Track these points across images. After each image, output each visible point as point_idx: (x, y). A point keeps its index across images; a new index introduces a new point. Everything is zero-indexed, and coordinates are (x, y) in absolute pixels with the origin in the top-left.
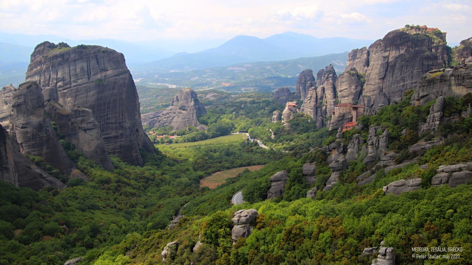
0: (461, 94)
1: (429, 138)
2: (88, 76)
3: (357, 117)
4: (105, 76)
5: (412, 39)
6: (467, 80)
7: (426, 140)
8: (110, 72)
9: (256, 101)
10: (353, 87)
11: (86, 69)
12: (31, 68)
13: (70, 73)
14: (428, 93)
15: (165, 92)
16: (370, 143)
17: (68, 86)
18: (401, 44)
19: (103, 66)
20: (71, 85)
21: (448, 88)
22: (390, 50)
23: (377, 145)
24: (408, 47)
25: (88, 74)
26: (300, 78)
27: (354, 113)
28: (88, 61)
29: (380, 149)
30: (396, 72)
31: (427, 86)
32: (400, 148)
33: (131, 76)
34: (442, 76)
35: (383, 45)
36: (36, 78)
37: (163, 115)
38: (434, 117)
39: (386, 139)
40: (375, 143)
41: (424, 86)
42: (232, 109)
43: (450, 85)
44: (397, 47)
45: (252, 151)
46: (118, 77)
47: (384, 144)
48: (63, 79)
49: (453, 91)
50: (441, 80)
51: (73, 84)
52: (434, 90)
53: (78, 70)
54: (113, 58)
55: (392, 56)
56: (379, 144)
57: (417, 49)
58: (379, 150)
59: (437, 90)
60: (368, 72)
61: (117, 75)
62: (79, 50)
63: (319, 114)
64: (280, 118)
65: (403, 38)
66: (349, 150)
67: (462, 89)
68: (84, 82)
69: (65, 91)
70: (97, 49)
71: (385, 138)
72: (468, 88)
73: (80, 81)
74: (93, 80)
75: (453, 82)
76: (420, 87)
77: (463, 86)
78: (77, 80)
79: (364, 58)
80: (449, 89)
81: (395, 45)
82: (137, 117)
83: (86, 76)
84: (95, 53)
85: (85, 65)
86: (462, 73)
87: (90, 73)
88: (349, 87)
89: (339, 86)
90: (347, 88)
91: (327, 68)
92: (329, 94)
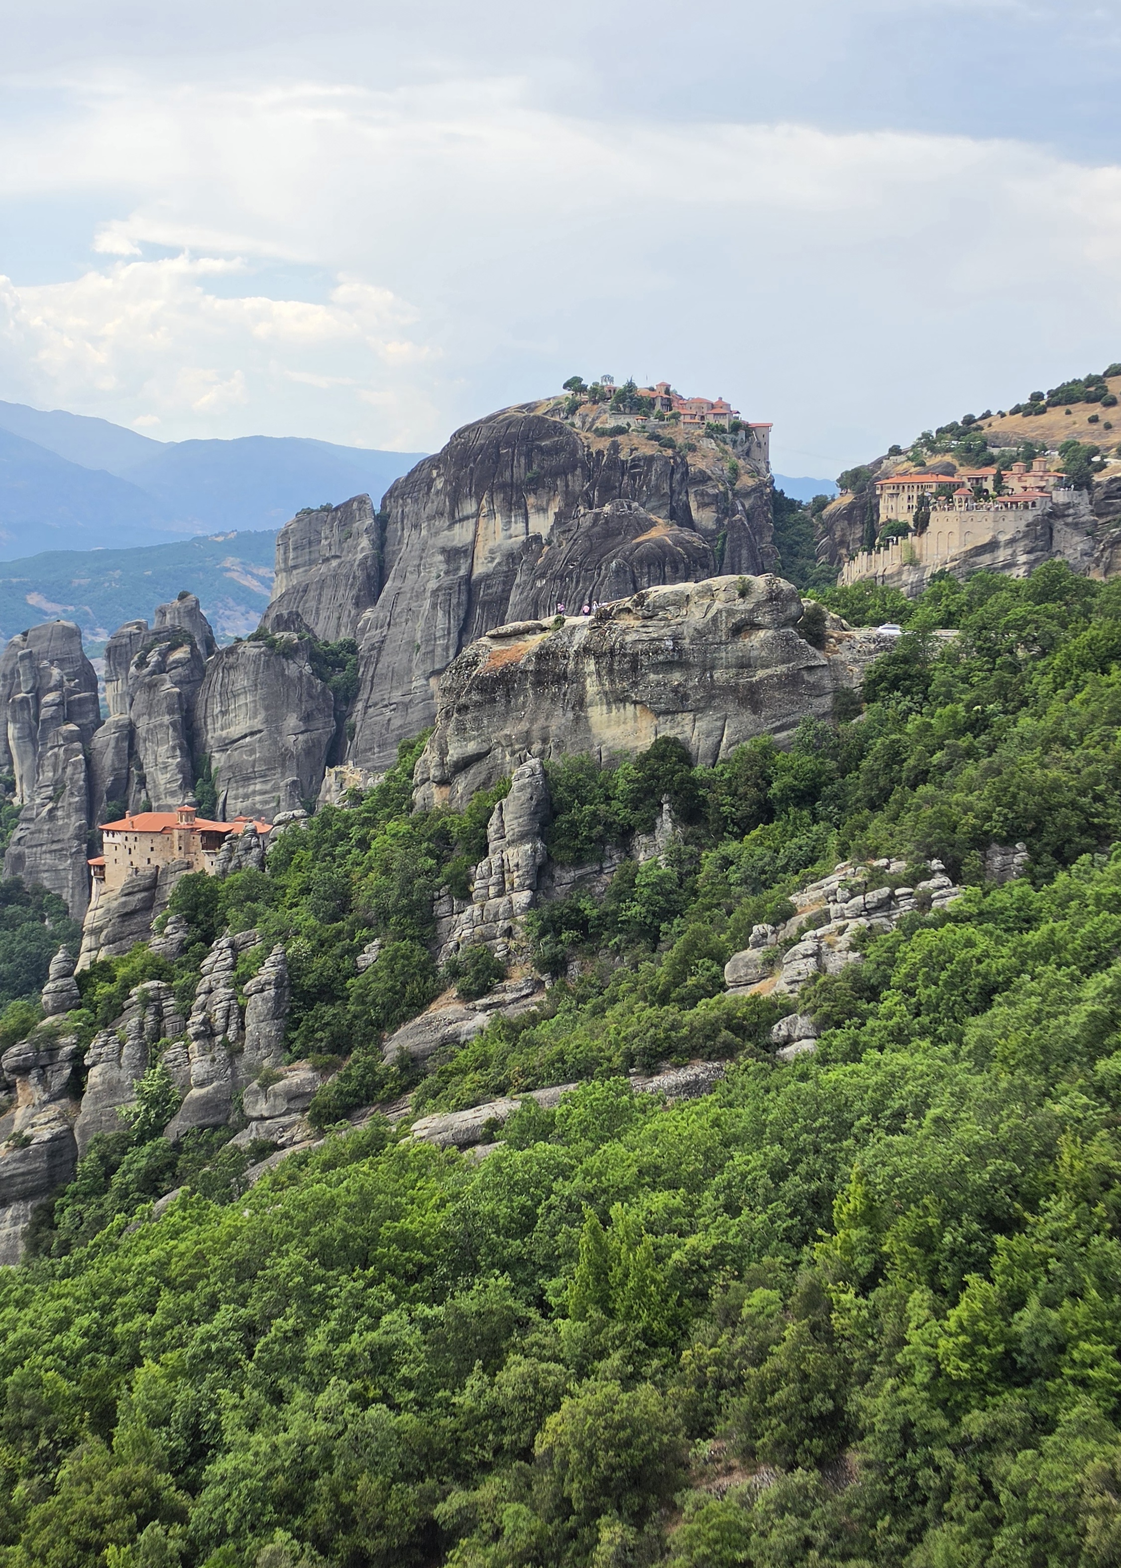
0: (631, 745)
1: (481, 982)
5: (589, 455)
6: (652, 677)
7: (467, 996)
14: (486, 747)
16: (193, 1023)
18: (535, 484)
21: (570, 715)
22: (477, 515)
23: (231, 1034)
29: (247, 1055)
31: (478, 705)
34: (543, 655)
35: (439, 484)
38: (504, 869)
39: (278, 999)
40: (219, 1024)
41: (463, 709)
43: (581, 703)
44: (515, 501)
47: (269, 1028)
49: (595, 731)
50: (538, 673)
52: (512, 729)
55: (491, 544)
56: (242, 1027)
58: (241, 1063)
59: (524, 726)
60: (373, 635)
65: (540, 449)
66: (94, 1075)
67: (635, 718)
71: (271, 992)
72: (658, 714)
75: (592, 687)
76: (448, 715)
77: (635, 703)
79: (360, 556)
80: (577, 719)
81: (503, 487)
86: (629, 639)
88: (266, 721)
89: (215, 718)
90: (260, 727)
91: (162, 612)
92: (162, 765)
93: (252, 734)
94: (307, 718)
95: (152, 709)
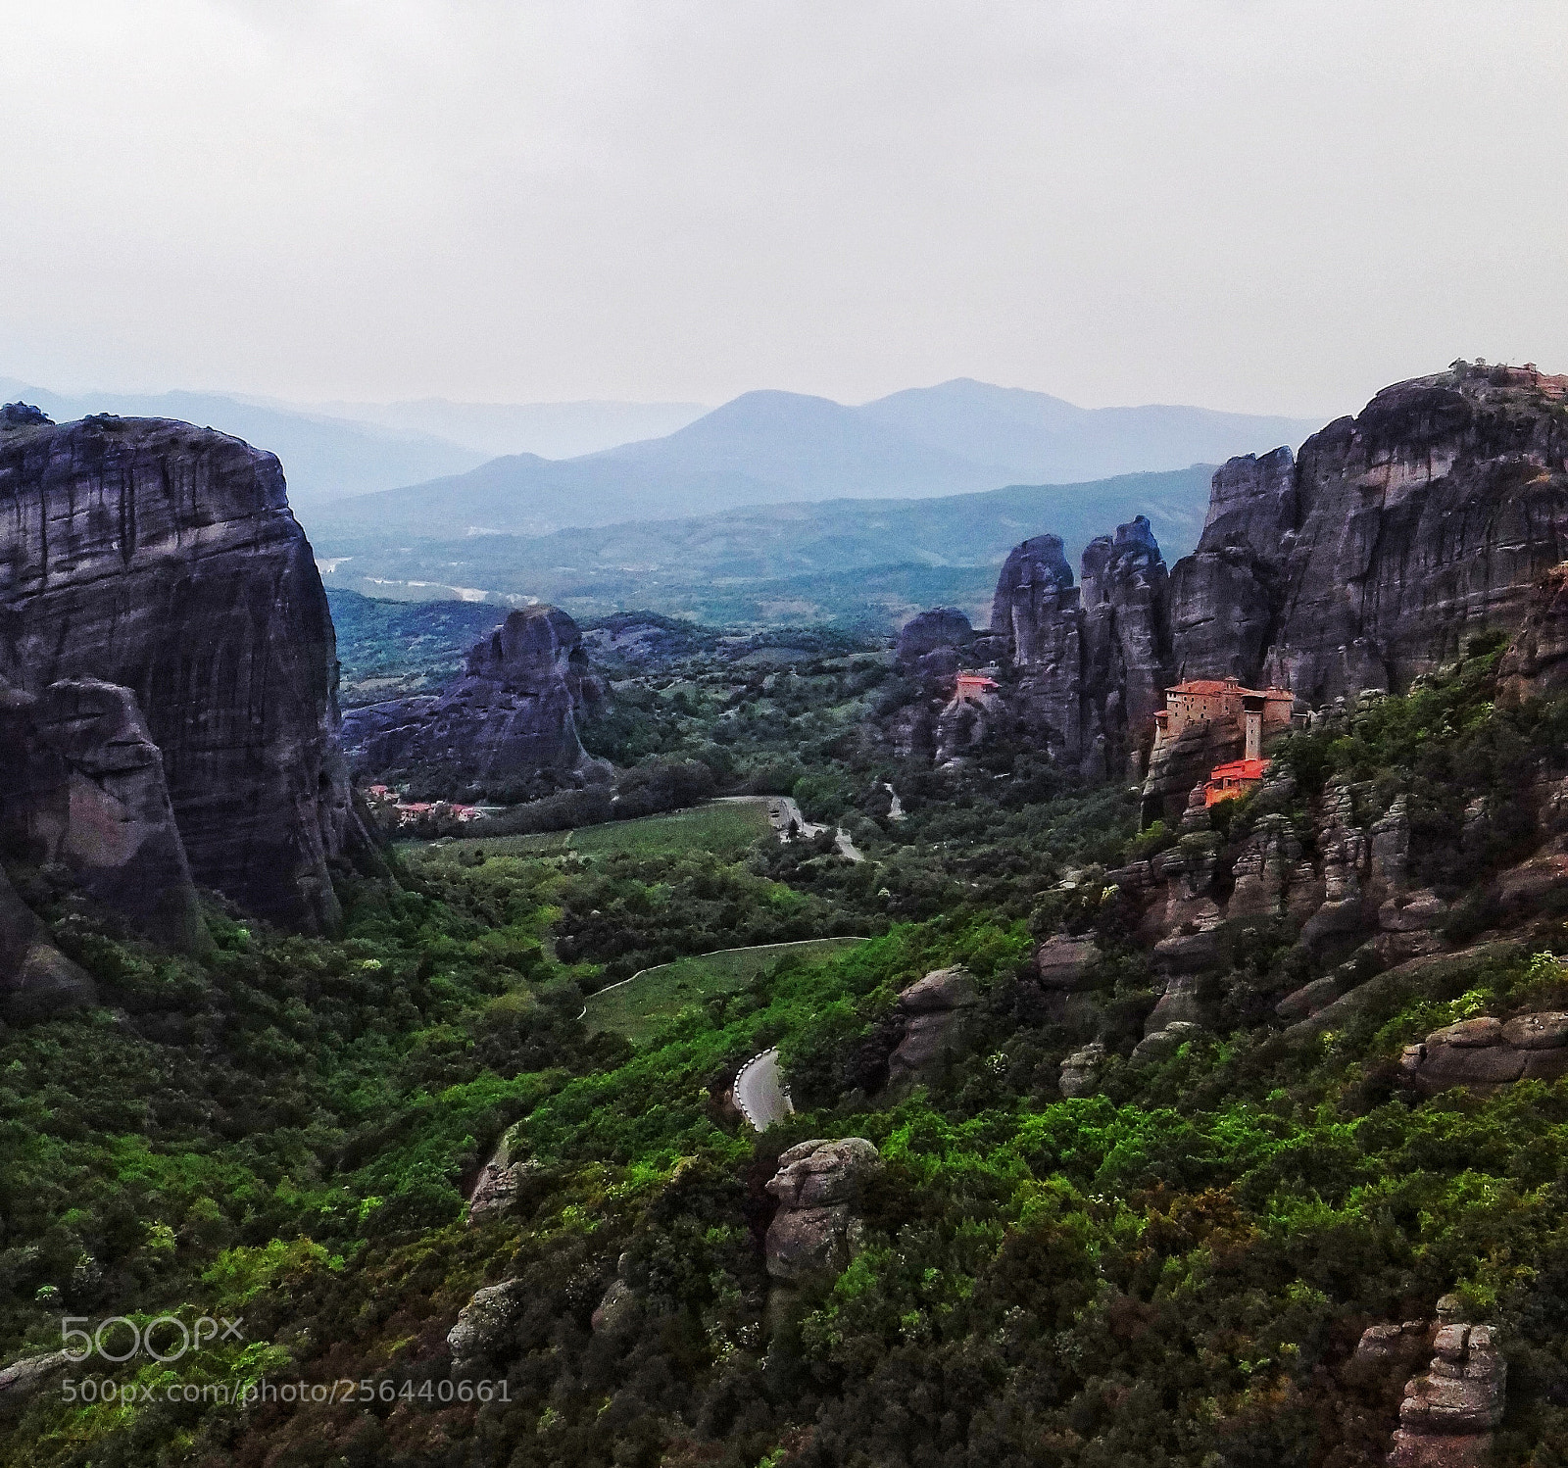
2: (122, 545)
3: (1263, 739)
4: (198, 546)
5: (1481, 417)
8: (215, 532)
9: (827, 664)
10: (1237, 612)
11: (115, 513)
13: (43, 530)
15: (443, 617)
16: (1330, 852)
17: (34, 584)
18: (1438, 439)
19: (188, 502)
20: (45, 581)
22: (1389, 462)
24: (1466, 452)
25: (123, 537)
26: (1014, 569)
27: (1250, 722)
28: (126, 484)
29: (1375, 879)
30: (1420, 551)
33: (306, 548)
35: (1358, 439)
37: (432, 714)
39: (1399, 838)
40: (1351, 853)
42: (725, 696)
44: (1420, 453)
45: (810, 877)
46: (251, 553)
47: (1394, 860)
48: (12, 555)
51: (56, 578)
53: (81, 519)
54: (233, 473)
55: (1399, 484)
57: (1502, 458)
58: (1369, 886)
60: (1297, 550)
61: (246, 545)
62: (88, 435)
63: (1094, 722)
64: (926, 738)
65: (1441, 412)
66: (1240, 882)
68: (103, 571)
69: (19, 606)
70: (170, 432)
71: (1395, 832)
73: (85, 565)
74: (143, 563)
76: (1536, 622)
78: (70, 560)
79: (1281, 492)
81: (1411, 441)
82: (322, 724)
83: (115, 546)
84: (155, 449)
85: (112, 498)
87: (133, 534)
88: (1218, 612)
89: (1177, 609)
90: (1212, 615)
91: (1122, 530)
92: (1136, 640)
93: (1205, 620)
94: (1248, 610)
95: (1129, 599)
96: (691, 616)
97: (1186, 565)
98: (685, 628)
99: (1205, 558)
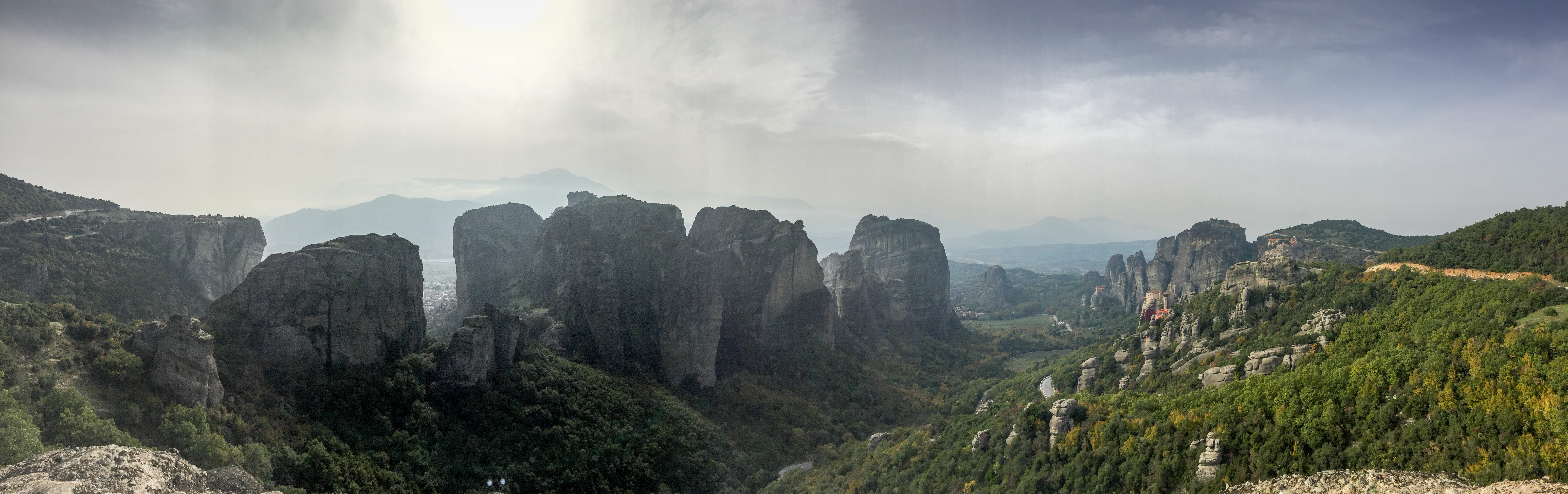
0: (1264, 285)
1: (1239, 325)
2: (904, 248)
3: (1168, 304)
4: (919, 249)
6: (1269, 273)
8: (924, 246)
10: (1162, 273)
11: (901, 241)
12: (855, 237)
13: (887, 244)
14: (1236, 284)
16: (1182, 330)
17: (885, 257)
18: (1208, 235)
19: (920, 238)
20: (887, 256)
21: (1253, 279)
22: (1198, 240)
25: (904, 246)
26: (1110, 262)
27: (1165, 300)
28: (905, 233)
29: (1193, 336)
31: (1235, 276)
32: (1212, 336)
33: (944, 250)
34: (1248, 268)
36: (858, 247)
38: (1242, 305)
40: (1188, 330)
41: (1233, 277)
42: (1040, 290)
43: (1255, 277)
45: (1059, 334)
46: (931, 251)
47: (1197, 332)
48: (881, 249)
49: (1257, 282)
50: (1247, 271)
51: (890, 255)
52: (1241, 281)
53: (895, 242)
54: (928, 232)
56: (1191, 331)
59: (1244, 281)
60: (1176, 260)
61: (930, 249)
62: (899, 223)
63: (1129, 299)
64: (1088, 303)
66: (1163, 338)
67: (1265, 280)
68: (899, 254)
69: (882, 261)
70: (916, 223)
71: (1197, 325)
72: (1269, 280)
73: (896, 252)
74: (908, 252)
75: (1257, 274)
76: (1229, 278)
77: (1265, 278)
78: (893, 251)
79: (1173, 246)
82: (946, 291)
83: (902, 248)
84: (911, 226)
85: (901, 237)
86: (1265, 266)
87: (906, 245)
88: (1158, 272)
89: (1149, 271)
91: (1136, 253)
92: (1139, 280)
93: (1155, 275)
94: (1164, 273)
95: (1137, 270)
96: (1032, 270)
97: (1151, 262)
98: (1031, 272)
99: (1155, 261)
